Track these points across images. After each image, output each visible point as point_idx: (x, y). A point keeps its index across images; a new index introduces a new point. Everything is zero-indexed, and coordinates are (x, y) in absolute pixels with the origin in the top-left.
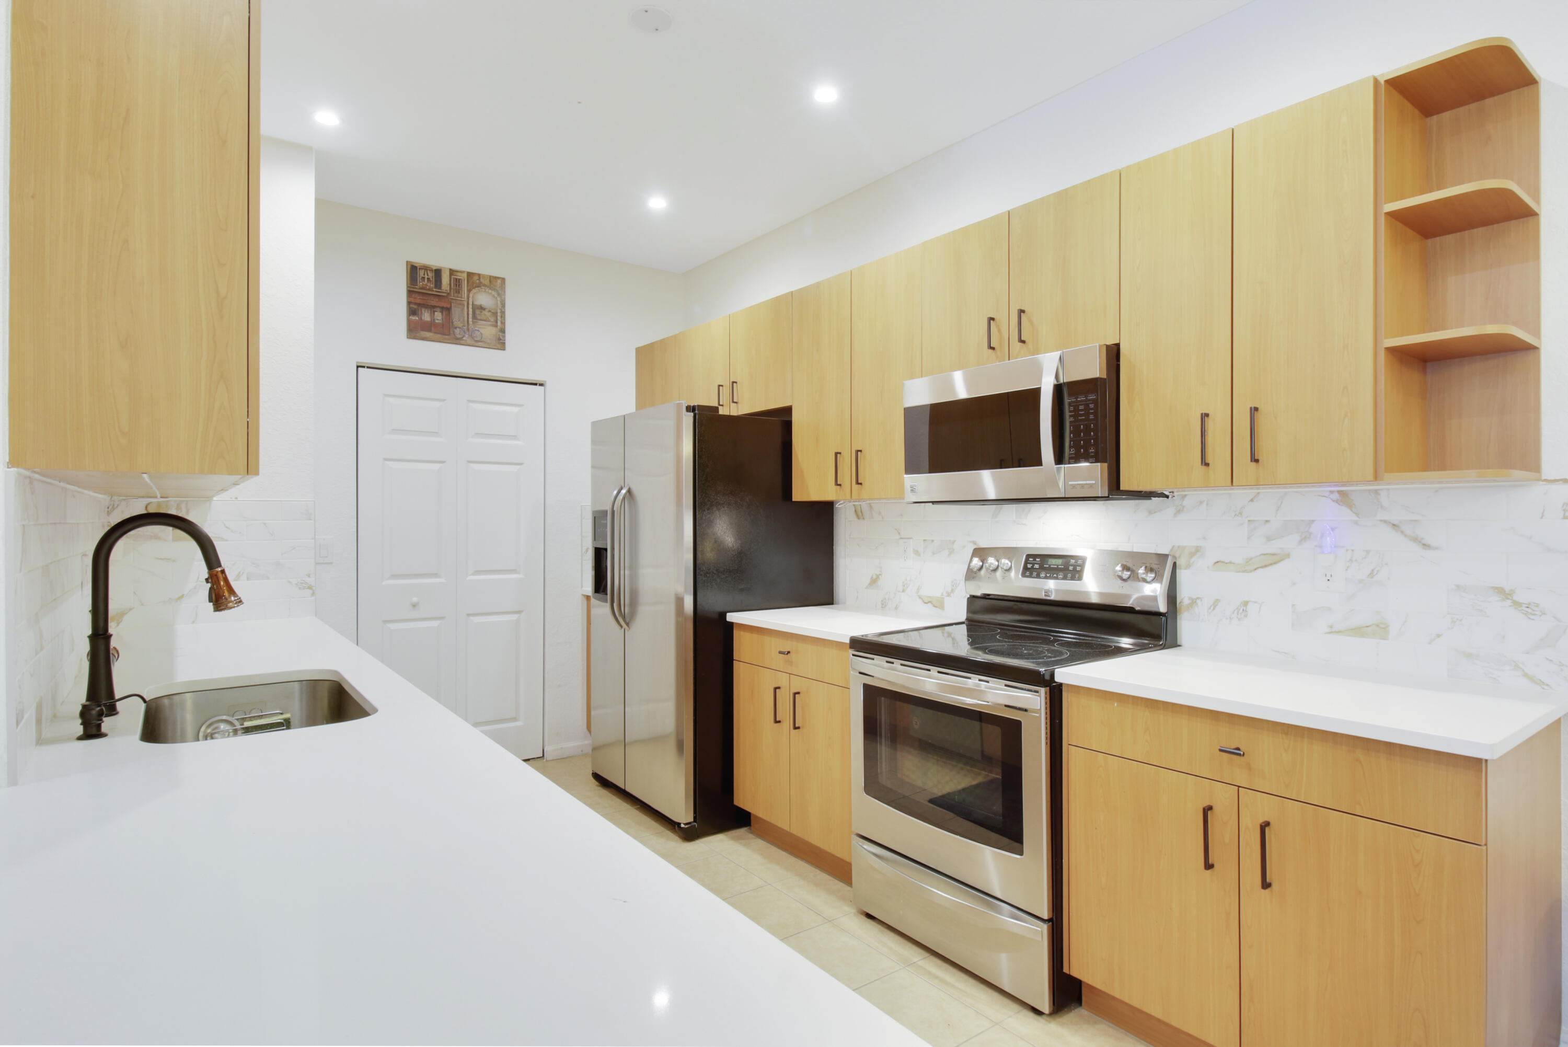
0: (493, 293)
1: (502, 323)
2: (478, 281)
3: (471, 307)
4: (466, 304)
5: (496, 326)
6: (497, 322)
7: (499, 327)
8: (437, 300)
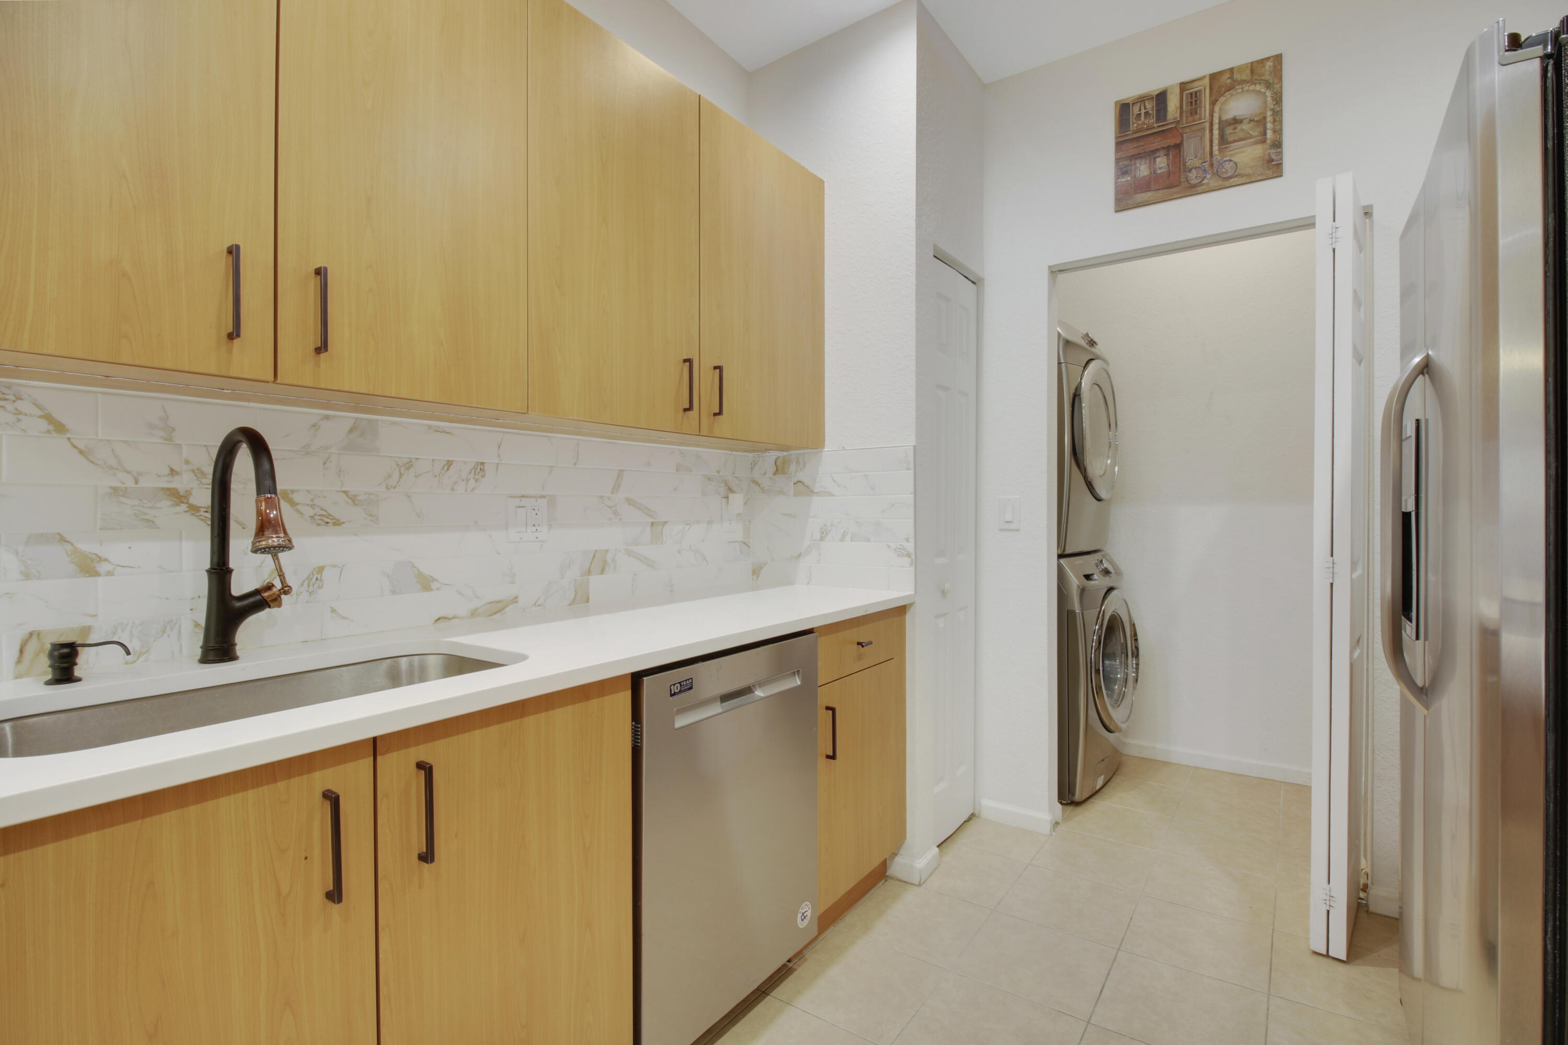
0: (1258, 87)
1: (1275, 132)
2: (1229, 81)
3: (1216, 127)
4: (1207, 125)
5: (1264, 141)
6: (1265, 134)
7: (1268, 142)
8: (1160, 139)
